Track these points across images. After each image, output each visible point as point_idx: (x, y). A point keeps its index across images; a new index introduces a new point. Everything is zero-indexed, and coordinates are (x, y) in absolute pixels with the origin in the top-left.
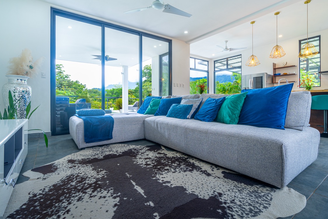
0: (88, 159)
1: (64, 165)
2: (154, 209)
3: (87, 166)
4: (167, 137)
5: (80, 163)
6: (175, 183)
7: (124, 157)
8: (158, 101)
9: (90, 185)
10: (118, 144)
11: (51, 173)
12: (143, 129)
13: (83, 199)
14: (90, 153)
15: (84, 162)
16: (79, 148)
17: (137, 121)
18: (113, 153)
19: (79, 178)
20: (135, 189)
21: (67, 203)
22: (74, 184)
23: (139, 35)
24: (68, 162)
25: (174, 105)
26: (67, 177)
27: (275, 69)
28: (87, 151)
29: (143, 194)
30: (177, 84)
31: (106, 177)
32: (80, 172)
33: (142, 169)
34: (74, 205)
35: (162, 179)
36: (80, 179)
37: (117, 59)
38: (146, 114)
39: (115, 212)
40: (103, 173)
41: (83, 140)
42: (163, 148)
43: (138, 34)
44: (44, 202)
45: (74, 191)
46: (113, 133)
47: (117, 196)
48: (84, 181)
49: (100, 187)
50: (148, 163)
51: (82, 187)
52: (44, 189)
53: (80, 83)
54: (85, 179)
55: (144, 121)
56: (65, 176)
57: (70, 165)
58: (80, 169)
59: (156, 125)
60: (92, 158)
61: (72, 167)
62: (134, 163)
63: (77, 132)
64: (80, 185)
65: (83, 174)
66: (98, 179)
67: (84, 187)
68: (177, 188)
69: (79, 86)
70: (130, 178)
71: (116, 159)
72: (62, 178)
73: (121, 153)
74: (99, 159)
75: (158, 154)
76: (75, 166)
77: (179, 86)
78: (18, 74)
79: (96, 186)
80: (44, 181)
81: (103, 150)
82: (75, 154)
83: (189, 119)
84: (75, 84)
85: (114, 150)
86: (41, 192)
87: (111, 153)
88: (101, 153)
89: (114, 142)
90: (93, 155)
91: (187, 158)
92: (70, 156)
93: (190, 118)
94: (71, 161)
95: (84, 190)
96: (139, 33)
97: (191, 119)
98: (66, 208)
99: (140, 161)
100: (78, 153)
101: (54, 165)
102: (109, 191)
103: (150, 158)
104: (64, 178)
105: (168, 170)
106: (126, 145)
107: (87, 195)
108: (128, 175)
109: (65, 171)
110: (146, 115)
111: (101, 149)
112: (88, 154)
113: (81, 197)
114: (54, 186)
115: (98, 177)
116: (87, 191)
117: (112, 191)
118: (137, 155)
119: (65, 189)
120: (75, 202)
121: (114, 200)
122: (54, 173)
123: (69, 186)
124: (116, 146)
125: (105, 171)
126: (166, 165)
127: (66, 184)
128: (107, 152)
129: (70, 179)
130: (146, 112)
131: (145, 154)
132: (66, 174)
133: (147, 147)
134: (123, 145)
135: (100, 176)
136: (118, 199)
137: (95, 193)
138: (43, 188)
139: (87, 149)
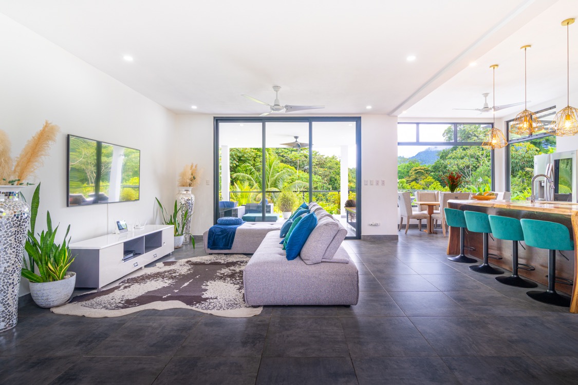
3: (190, 266)
7: (222, 266)
9: (171, 276)
11: (167, 266)
14: (209, 258)
15: (193, 263)
20: (185, 284)
28: (211, 256)
29: (182, 287)
30: (371, 181)
31: (186, 274)
35: (208, 284)
41: (207, 246)
45: (161, 277)
46: (234, 243)
47: (171, 284)
49: (174, 278)
50: (225, 273)
60: (203, 262)
62: (218, 271)
66: (180, 275)
70: (195, 278)
74: (205, 264)
77: (375, 183)
78: (184, 186)
80: (159, 269)
85: (228, 259)
88: (215, 260)
90: (207, 260)
107: (162, 280)
108: (198, 277)
109: (175, 267)
114: (158, 272)
115: (183, 273)
118: (234, 266)
121: (167, 285)
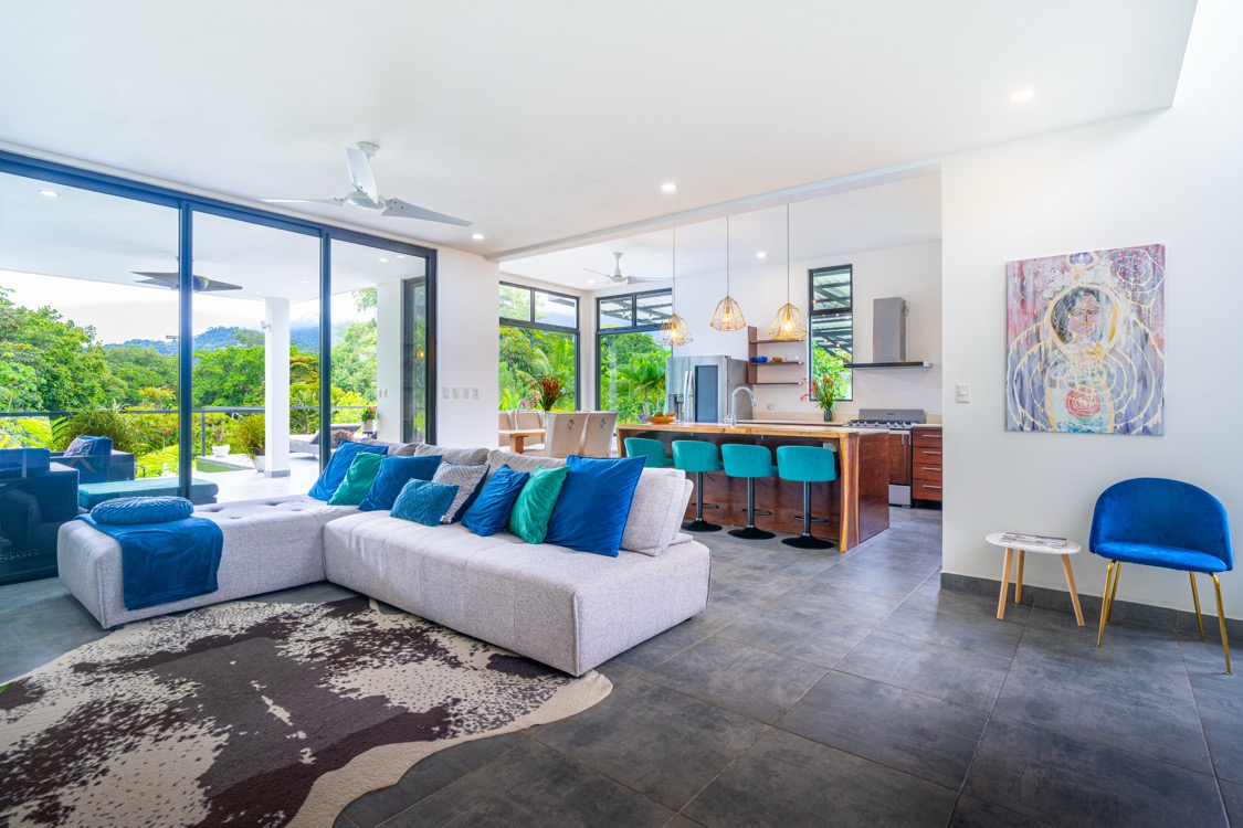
0: (137, 656)
1: (64, 680)
2: (303, 743)
3: (138, 675)
4: (381, 576)
5: (115, 671)
6: (367, 691)
7: (253, 640)
8: (374, 461)
9: (153, 719)
10: (238, 603)
11: (28, 705)
12: (320, 552)
13: (136, 747)
14: (144, 638)
15: (126, 666)
16: (104, 627)
17: (299, 532)
18: (219, 632)
19: (119, 707)
20: (271, 713)
21: (98, 759)
22: (106, 720)
23: (321, 236)
24: (75, 671)
25: (413, 481)
26: (82, 707)
27: (753, 345)
28: (132, 632)
29: (287, 721)
30: (455, 390)
31: (195, 695)
32: (121, 693)
33: (298, 667)
34: (116, 760)
35: (341, 685)
36: (122, 709)
37: (240, 288)
38: (333, 503)
39: (216, 758)
40: (189, 688)
41: (119, 602)
42: (373, 606)
43: (316, 232)
44: (35, 764)
45: (110, 734)
46: (220, 572)
47: (224, 732)
48: (134, 712)
49: (181, 718)
50: (318, 651)
51: (132, 726)
52: (23, 741)
53: (64, 321)
54: (137, 708)
55: (323, 529)
56: (74, 706)
57: (83, 678)
58: (117, 686)
59: (354, 542)
60: (152, 652)
61: (91, 683)
62: (279, 654)
63: (99, 579)
64: (125, 722)
65: (129, 695)
66: (173, 705)
67: (138, 724)
68: (370, 700)
69: (59, 333)
70: (262, 692)
71: (227, 648)
72: (69, 713)
73: (243, 632)
74: (176, 654)
75: (353, 623)
76: (101, 680)
77: (461, 395)
79: (169, 719)
80: (14, 725)
81: (185, 625)
82: (94, 644)
83: (447, 523)
84: (38, 324)
85: (223, 623)
86: (17, 748)
87: (212, 632)
88: (178, 635)
89: (222, 598)
90: (153, 644)
91: (427, 630)
92: (74, 652)
93: (450, 521)
94: (80, 668)
95: (137, 730)
96: (319, 230)
97: (452, 523)
98: (97, 767)
99: (297, 648)
100: (101, 642)
101: (30, 681)
102: (203, 724)
103: (327, 638)
104: (74, 712)
105: (364, 663)
106: (262, 605)
107: (147, 738)
108: (257, 686)
109: (71, 696)
110: (335, 507)
111: (178, 623)
112: (137, 639)
113: (132, 743)
114: (48, 731)
115: (172, 698)
116: (145, 731)
117: (211, 724)
118: (290, 631)
119: (85, 733)
120: (118, 754)
121: (215, 739)
122: (38, 704)
123: (93, 726)
124: (230, 610)
125: (193, 683)
126: (364, 653)
127: (84, 723)
128: (199, 629)
129: (91, 711)
130: (334, 498)
131: (315, 627)
132: (76, 701)
133: (329, 604)
134: (253, 604)
135: (179, 696)
136: (225, 737)
137: (168, 732)
138: (19, 741)
139: (131, 626)
